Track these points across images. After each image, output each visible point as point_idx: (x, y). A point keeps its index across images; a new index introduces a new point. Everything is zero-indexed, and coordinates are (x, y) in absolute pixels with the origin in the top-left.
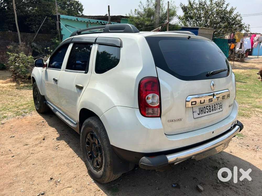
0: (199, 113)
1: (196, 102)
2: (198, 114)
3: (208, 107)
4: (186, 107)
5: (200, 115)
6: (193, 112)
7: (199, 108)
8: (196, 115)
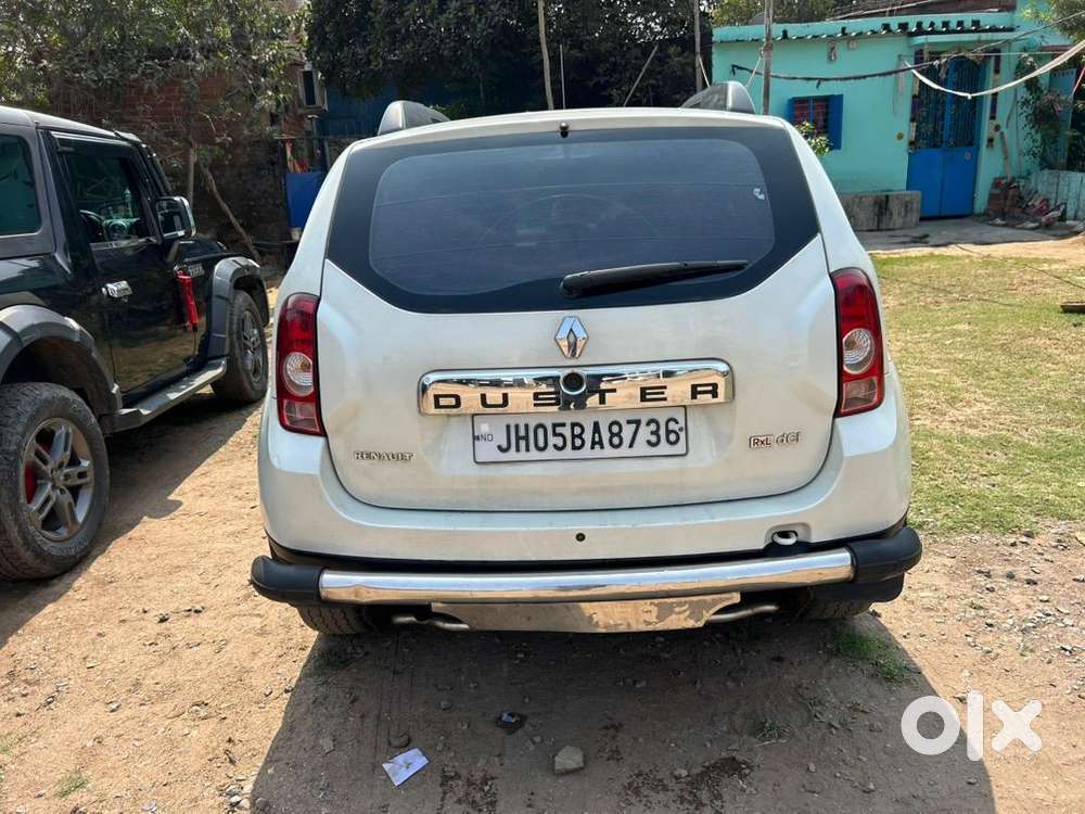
0: (505, 445)
1: (457, 398)
2: (499, 447)
3: (568, 428)
4: (420, 411)
5: (512, 455)
6: (475, 438)
7: (508, 427)
8: (488, 451)
